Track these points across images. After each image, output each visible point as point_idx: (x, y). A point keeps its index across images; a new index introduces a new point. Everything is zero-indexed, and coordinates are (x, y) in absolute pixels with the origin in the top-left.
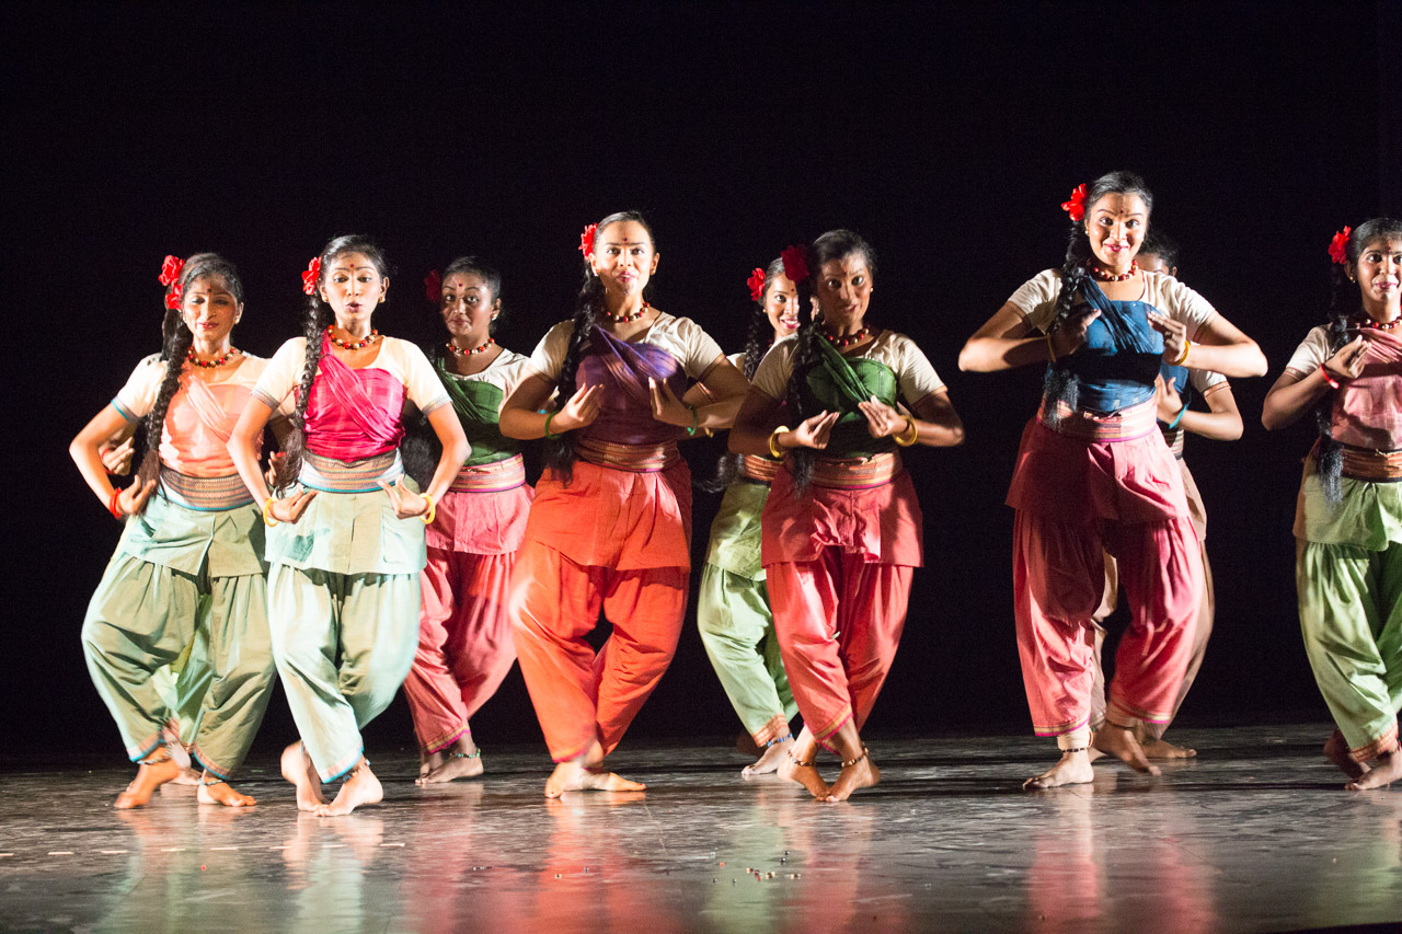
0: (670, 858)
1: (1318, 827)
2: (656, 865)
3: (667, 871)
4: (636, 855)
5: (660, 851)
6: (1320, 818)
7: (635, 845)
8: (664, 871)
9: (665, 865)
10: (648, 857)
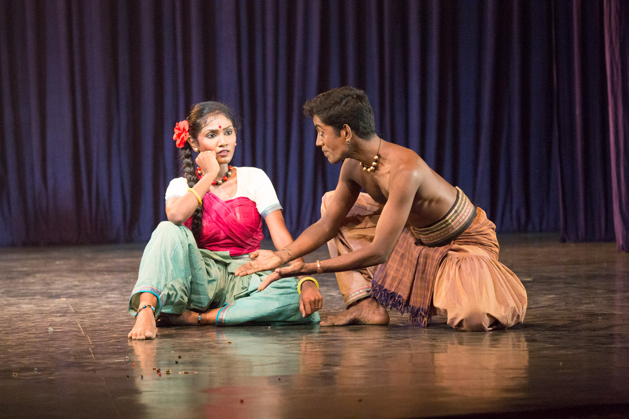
0: (96, 361)
1: (554, 338)
2: (87, 366)
3: (94, 370)
4: (72, 359)
5: (89, 356)
6: (555, 332)
7: (72, 353)
8: (92, 370)
9: (93, 366)
10: (81, 361)
